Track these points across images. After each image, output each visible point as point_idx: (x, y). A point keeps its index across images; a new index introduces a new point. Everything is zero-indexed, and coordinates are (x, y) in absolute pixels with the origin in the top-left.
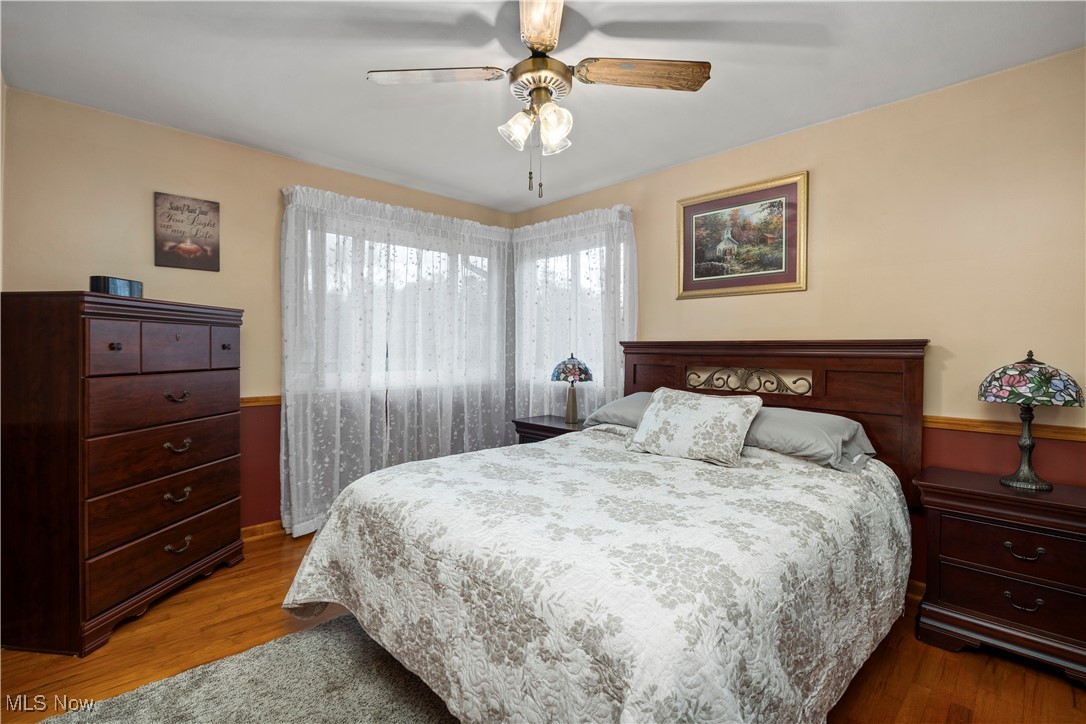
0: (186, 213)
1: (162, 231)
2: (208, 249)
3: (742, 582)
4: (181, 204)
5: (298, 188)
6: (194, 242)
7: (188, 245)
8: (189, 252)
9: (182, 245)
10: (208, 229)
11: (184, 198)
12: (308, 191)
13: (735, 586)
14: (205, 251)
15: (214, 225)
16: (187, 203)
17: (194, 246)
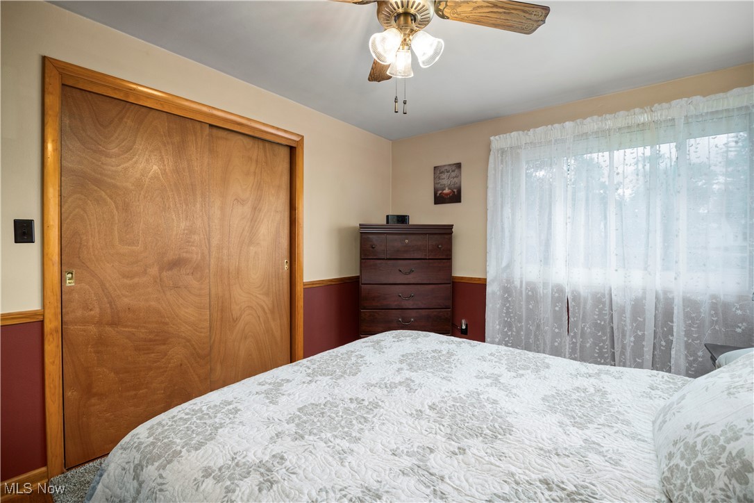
0: (446, 174)
1: (437, 186)
2: (455, 190)
3: (161, 471)
4: (443, 169)
5: (492, 138)
6: (449, 189)
7: (447, 191)
8: (447, 194)
9: (444, 192)
10: (455, 179)
11: (445, 166)
12: (500, 138)
13: (156, 464)
14: (454, 192)
15: (459, 176)
16: (446, 168)
17: (450, 191)
